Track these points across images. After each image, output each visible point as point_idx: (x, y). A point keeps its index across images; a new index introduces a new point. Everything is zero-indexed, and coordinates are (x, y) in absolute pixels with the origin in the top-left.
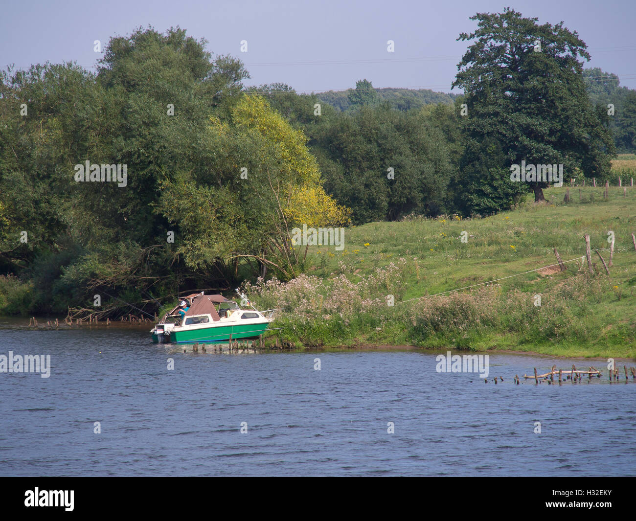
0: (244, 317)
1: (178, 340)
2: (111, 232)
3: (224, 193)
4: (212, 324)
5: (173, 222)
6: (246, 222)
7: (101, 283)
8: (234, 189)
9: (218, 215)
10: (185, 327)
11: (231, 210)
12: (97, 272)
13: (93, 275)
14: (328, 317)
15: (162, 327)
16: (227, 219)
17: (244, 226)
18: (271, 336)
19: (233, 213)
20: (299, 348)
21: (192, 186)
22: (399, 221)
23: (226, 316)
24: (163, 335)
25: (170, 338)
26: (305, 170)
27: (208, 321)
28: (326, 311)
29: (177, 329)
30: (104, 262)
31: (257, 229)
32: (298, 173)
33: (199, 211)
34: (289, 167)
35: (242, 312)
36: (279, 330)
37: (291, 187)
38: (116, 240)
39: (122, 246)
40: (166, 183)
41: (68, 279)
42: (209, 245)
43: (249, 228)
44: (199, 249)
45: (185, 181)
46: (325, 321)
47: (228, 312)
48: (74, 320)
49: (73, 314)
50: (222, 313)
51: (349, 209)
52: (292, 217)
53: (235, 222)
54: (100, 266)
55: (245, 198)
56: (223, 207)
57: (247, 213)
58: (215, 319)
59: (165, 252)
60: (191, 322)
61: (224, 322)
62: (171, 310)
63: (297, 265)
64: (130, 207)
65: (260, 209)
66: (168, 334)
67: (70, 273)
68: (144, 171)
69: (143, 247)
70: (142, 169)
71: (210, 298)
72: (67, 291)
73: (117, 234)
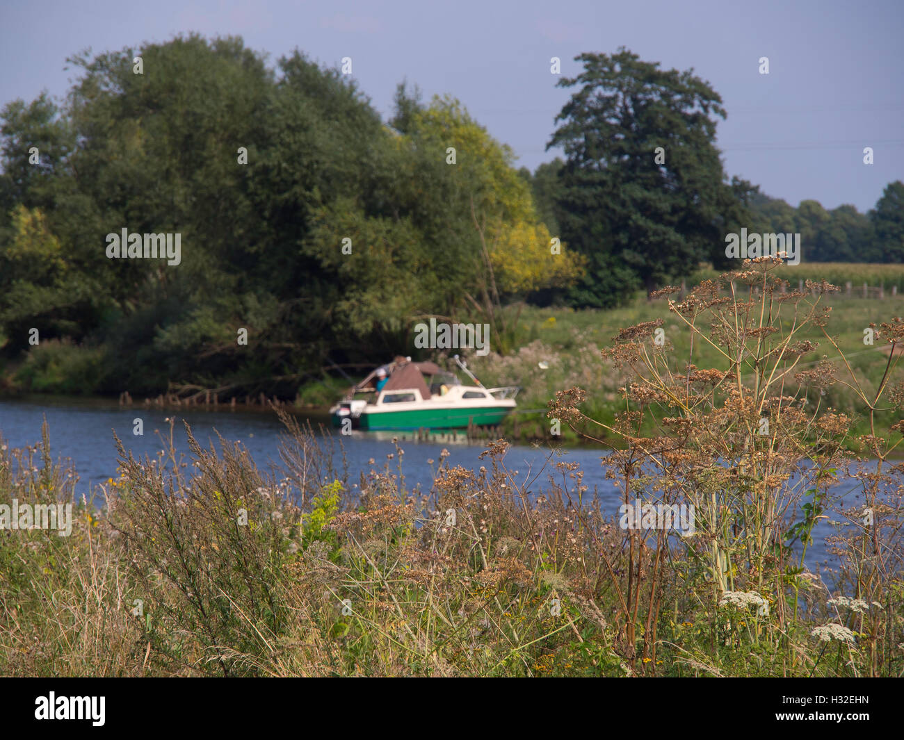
2: (233, 280)
3: (404, 228)
5: (330, 266)
6: (435, 269)
7: (218, 349)
8: (419, 222)
9: (396, 259)
11: (415, 252)
12: (213, 334)
13: (205, 338)
16: (409, 265)
17: (433, 276)
19: (417, 256)
21: (357, 218)
24: (349, 417)
26: (515, 203)
30: (221, 321)
31: (450, 280)
32: (505, 206)
33: (368, 253)
37: (498, 225)
38: (239, 290)
39: (251, 300)
40: (321, 212)
41: (167, 344)
42: (383, 300)
43: (440, 278)
44: (369, 305)
45: (347, 208)
49: (175, 391)
52: (501, 266)
53: (418, 270)
54: (216, 326)
55: (435, 237)
56: (402, 247)
57: (436, 259)
59: (312, 308)
63: (504, 333)
64: (261, 245)
65: (455, 253)
67: (169, 336)
68: (286, 195)
69: (281, 300)
72: (159, 362)
73: (240, 281)
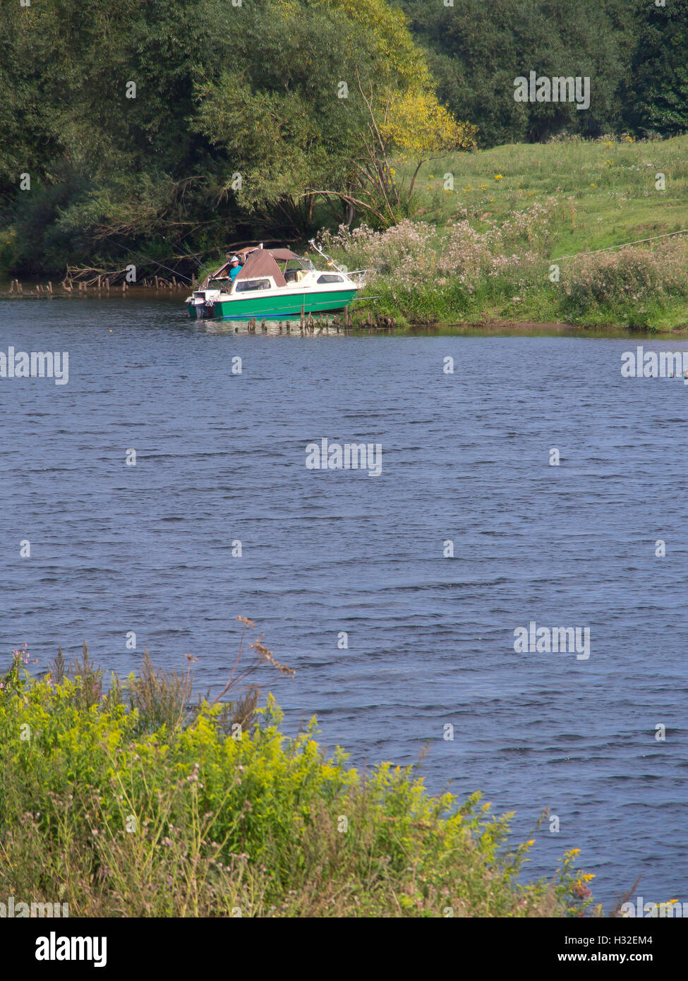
0: (322, 280)
1: (226, 313)
2: (129, 157)
3: (293, 102)
4: (274, 290)
5: (219, 143)
6: (324, 143)
7: (116, 230)
8: (306, 95)
9: (284, 133)
10: (235, 295)
11: (303, 127)
12: (109, 215)
13: (104, 219)
14: (443, 281)
15: (203, 295)
16: (297, 140)
17: (322, 150)
18: (361, 309)
19: (307, 130)
20: (402, 326)
21: (244, 93)
22: (544, 143)
23: (296, 279)
24: (203, 306)
25: (213, 312)
26: (409, 70)
27: (270, 286)
28: (440, 273)
29: (224, 298)
30: (119, 201)
31: (339, 154)
32: (400, 73)
33: (255, 128)
34: (387, 65)
35: (319, 274)
36: (372, 300)
37: (390, 94)
38: (136, 168)
39: (146, 178)
40: (209, 87)
41: (67, 225)
42: (271, 178)
43: (329, 152)
44: (257, 183)
45: (234, 86)
46: (439, 287)
47: (299, 273)
48: (75, 285)
49: (74, 275)
50: (290, 275)
51: (473, 127)
52: (391, 137)
53: (308, 144)
54: (113, 207)
55: (323, 109)
56: (290, 123)
57: (326, 131)
58: (280, 284)
59: (208, 186)
60: (245, 287)
61: (292, 288)
62: (216, 271)
63: (398, 205)
64: (156, 121)
65: (344, 125)
66: (211, 305)
67: (69, 218)
68: (178, 70)
69: (176, 179)
70: (174, 67)
71: (272, 253)
72: (65, 242)
73: (137, 160)
